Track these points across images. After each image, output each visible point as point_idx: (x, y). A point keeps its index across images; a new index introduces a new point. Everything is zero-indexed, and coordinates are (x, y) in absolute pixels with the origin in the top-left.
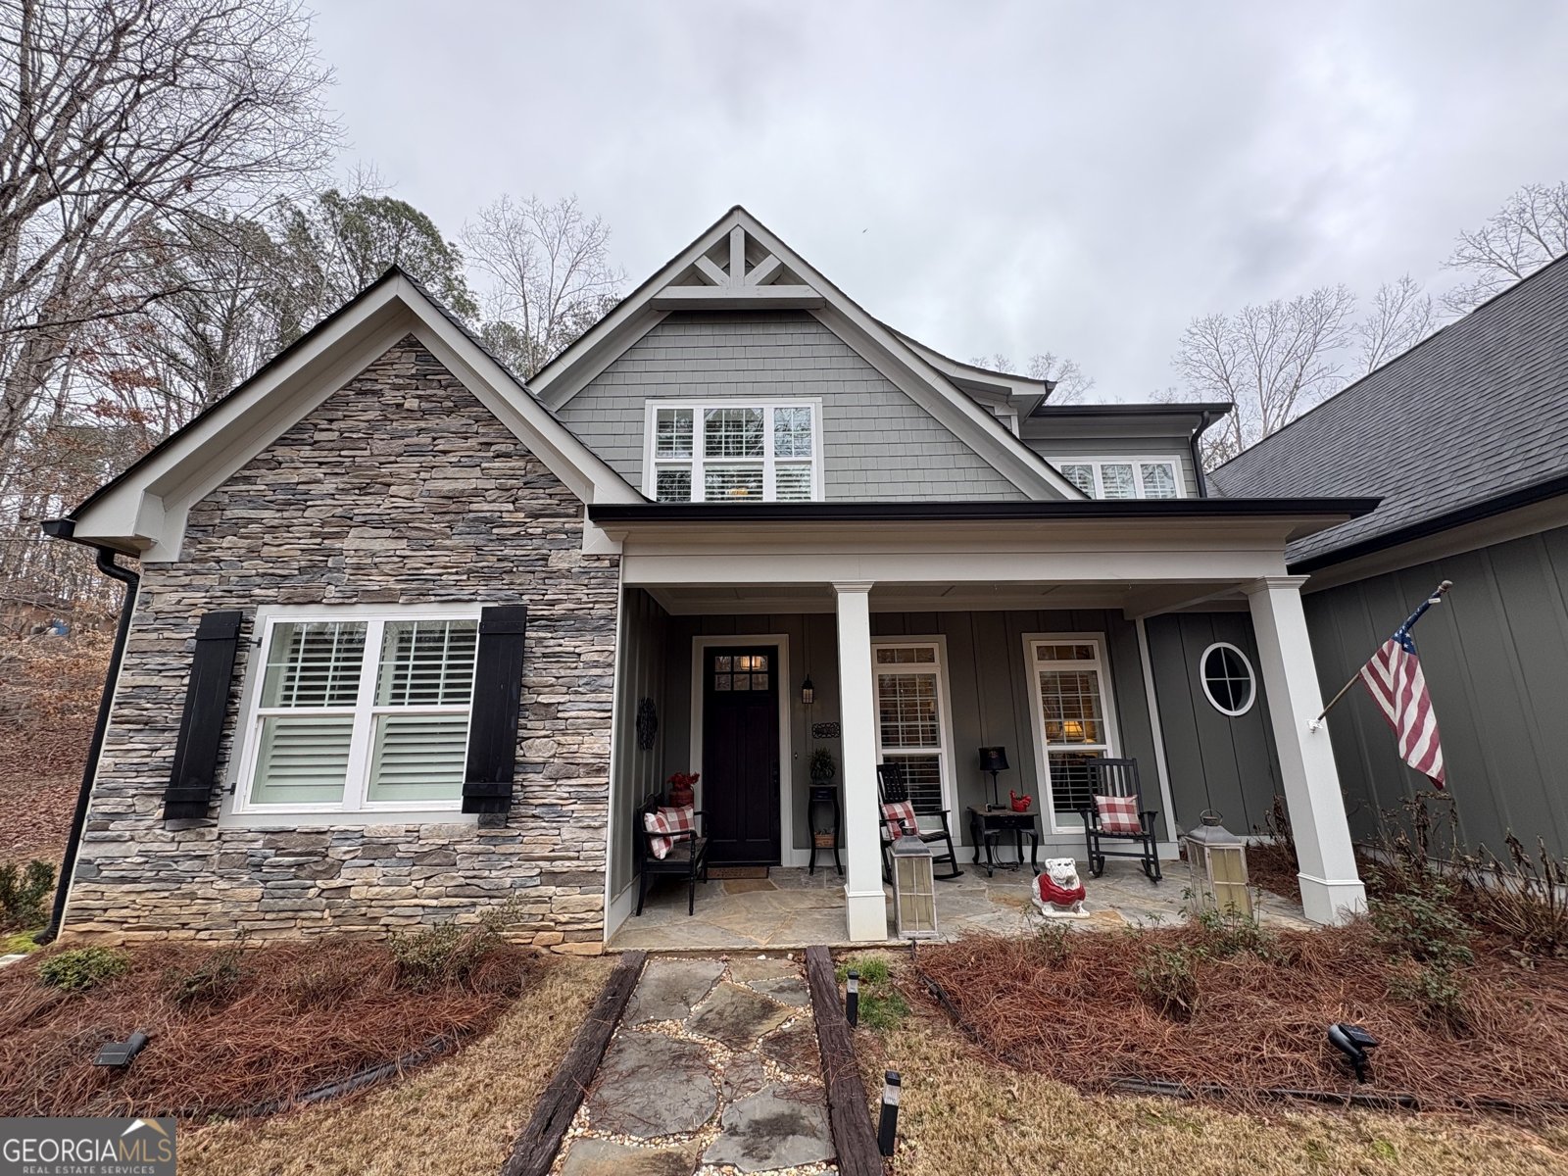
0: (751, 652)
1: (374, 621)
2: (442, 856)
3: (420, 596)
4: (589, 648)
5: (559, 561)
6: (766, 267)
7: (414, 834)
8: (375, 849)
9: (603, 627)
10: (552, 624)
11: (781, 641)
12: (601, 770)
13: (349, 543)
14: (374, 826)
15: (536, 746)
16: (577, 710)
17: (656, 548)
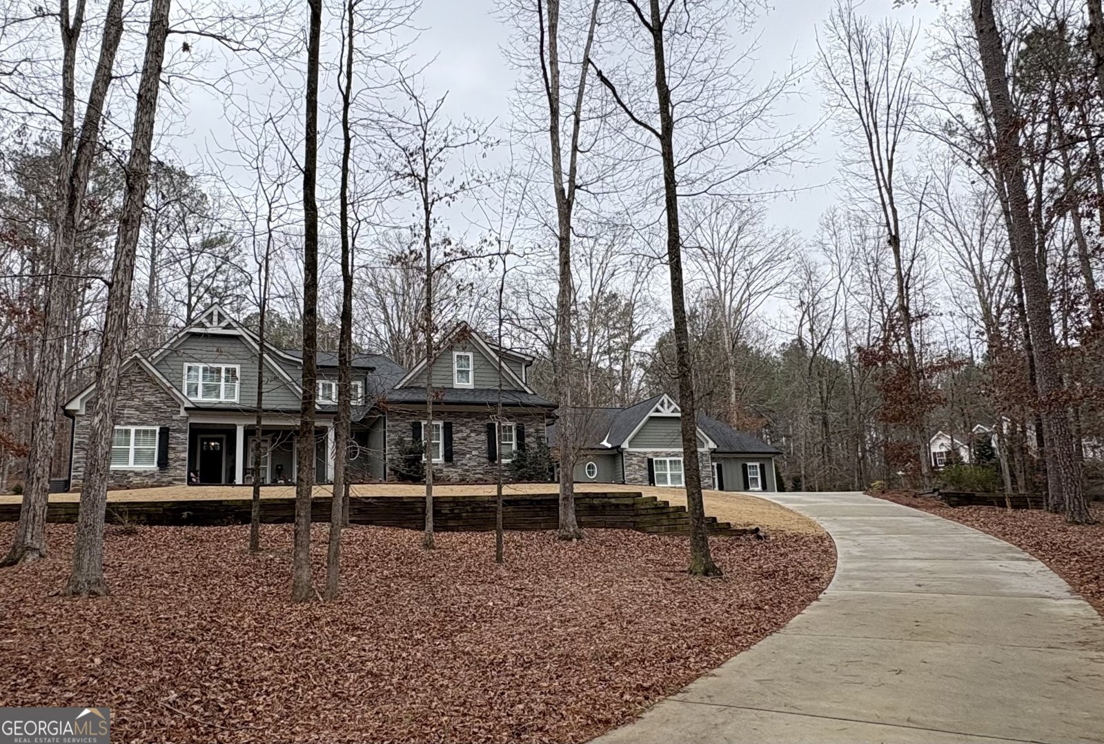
0: (214, 440)
1: (133, 429)
2: (152, 476)
3: (143, 424)
4: (181, 436)
5: (174, 417)
6: (223, 324)
7: (145, 472)
8: (137, 474)
9: (185, 432)
10: (174, 431)
11: (224, 436)
12: (184, 460)
13: (125, 412)
14: (136, 470)
15: (171, 455)
16: (180, 448)
17: (195, 416)
